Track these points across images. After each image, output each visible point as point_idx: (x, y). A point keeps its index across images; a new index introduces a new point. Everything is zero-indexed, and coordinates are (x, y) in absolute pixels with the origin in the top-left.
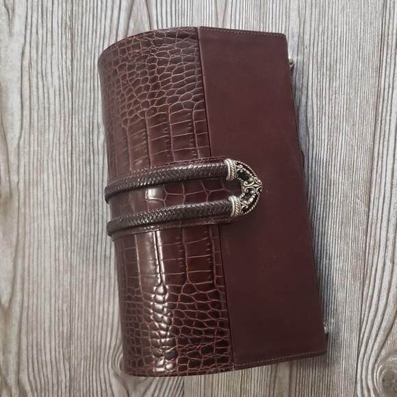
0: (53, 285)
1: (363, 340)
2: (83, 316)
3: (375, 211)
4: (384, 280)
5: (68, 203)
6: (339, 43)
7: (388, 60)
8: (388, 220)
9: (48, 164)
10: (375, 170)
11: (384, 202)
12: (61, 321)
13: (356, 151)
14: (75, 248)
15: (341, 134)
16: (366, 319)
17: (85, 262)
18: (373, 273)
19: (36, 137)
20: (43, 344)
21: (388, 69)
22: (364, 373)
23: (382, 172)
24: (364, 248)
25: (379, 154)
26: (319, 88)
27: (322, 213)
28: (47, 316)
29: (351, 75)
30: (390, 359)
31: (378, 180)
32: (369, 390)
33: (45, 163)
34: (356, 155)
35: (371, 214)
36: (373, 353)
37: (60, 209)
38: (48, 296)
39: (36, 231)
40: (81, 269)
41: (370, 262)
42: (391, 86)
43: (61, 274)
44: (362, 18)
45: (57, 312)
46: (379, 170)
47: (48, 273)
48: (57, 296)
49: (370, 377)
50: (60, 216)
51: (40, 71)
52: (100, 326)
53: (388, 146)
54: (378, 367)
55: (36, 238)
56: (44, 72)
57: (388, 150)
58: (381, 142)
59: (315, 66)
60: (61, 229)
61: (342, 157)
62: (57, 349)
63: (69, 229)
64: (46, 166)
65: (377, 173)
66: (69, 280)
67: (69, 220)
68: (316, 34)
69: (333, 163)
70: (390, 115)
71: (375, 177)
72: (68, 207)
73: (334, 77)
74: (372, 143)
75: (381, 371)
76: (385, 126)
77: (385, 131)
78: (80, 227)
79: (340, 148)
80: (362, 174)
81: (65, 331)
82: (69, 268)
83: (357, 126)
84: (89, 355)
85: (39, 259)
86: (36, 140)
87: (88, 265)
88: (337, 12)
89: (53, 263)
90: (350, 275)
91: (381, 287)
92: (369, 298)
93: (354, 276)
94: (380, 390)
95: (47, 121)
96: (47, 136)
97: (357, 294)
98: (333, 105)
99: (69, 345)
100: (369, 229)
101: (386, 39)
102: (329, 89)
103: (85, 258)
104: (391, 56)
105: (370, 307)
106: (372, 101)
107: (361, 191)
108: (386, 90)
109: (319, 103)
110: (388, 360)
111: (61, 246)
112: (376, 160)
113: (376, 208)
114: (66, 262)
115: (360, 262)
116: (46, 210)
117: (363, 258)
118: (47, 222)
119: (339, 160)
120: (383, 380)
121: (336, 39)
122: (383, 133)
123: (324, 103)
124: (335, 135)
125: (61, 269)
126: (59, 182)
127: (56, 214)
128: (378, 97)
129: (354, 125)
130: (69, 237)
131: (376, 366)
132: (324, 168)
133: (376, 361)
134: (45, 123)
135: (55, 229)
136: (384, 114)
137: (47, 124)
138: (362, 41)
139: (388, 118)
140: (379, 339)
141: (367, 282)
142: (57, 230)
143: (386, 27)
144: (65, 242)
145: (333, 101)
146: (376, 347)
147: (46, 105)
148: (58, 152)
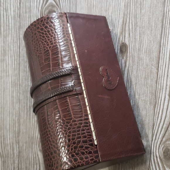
0: (11, 109)
1: (154, 133)
2: (25, 123)
3: (161, 72)
4: (165, 105)
5: (18, 70)
9: (8, 52)
11: (165, 67)
12: (15, 125)
14: (21, 92)
16: (156, 123)
17: (26, 98)
18: (160, 101)
19: (3, 39)
20: (6, 136)
22: (155, 149)
24: (155, 90)
25: (163, 44)
26: (135, 14)
27: (136, 74)
28: (8, 123)
29: (151, 6)
30: (167, 143)
31: (163, 57)
32: (157, 157)
33: (7, 51)
34: (152, 45)
35: (159, 73)
37: (14, 73)
38: (8, 114)
39: (3, 83)
40: (24, 101)
41: (158, 96)
43: (15, 104)
45: (13, 121)
46: (164, 52)
47: (8, 103)
48: (13, 113)
49: (157, 151)
50: (14, 77)
51: (5, 8)
52: (33, 128)
54: (161, 146)
55: (3, 87)
56: (7, 8)
58: (165, 38)
59: (133, 3)
60: (14, 83)
61: (146, 47)
62: (13, 138)
63: (18, 83)
64: (7, 53)
65: (162, 53)
66: (18, 106)
67: (18, 78)
69: (141, 49)
71: (161, 55)
72: (18, 73)
73: (143, 8)
74: (160, 39)
75: (163, 148)
76: (167, 30)
77: (166, 33)
78: (23, 82)
79: (145, 42)
80: (155, 54)
81: (17, 130)
82: (18, 101)
83: (153, 31)
84: (28, 141)
85: (4, 96)
86: (3, 40)
87: (27, 100)
89: (11, 98)
90: (148, 103)
91: (163, 108)
92: (157, 113)
93: (150, 103)
94: (162, 157)
95: (8, 32)
96: (8, 39)
97: (152, 112)
98: (142, 22)
99: (18, 136)
100: (158, 80)
102: (140, 14)
103: (26, 96)
105: (158, 118)
106: (160, 18)
107: (155, 63)
109: (135, 21)
110: (166, 143)
111: (15, 91)
112: (162, 47)
113: (161, 70)
114: (17, 98)
115: (153, 97)
116: (8, 73)
117: (155, 94)
118: (8, 79)
119: (144, 48)
120: (164, 152)
123: (137, 21)
124: (143, 36)
125: (15, 101)
126: (13, 60)
127: (12, 75)
128: (163, 16)
129: (151, 31)
130: (18, 86)
131: (160, 146)
132: (137, 52)
133: (160, 143)
134: (7, 32)
135: (12, 83)
136: (166, 24)
137: (8, 33)
140: (162, 133)
141: (157, 106)
142: (13, 83)
144: (16, 89)
145: (142, 20)
146: (161, 137)
147: (8, 24)
148: (13, 46)
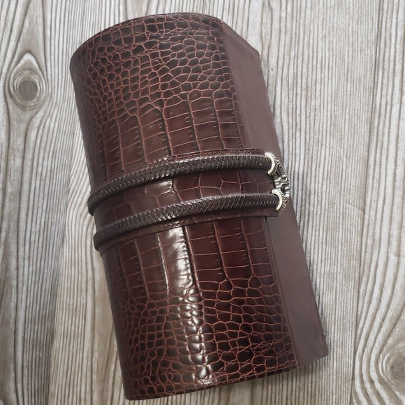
6: (319, 66)
7: (385, 81)
8: (391, 219)
10: (371, 177)
13: (345, 162)
15: (324, 147)
21: (385, 89)
23: (380, 178)
36: (377, 345)
42: (389, 103)
44: (351, 45)
53: (388, 154)
57: (387, 158)
68: (287, 58)
70: (389, 128)
88: (315, 40)
101: (381, 64)
104: (388, 78)
108: (383, 108)
121: (315, 63)
122: (380, 144)
138: (350, 65)
139: (386, 130)
143: (381, 54)
